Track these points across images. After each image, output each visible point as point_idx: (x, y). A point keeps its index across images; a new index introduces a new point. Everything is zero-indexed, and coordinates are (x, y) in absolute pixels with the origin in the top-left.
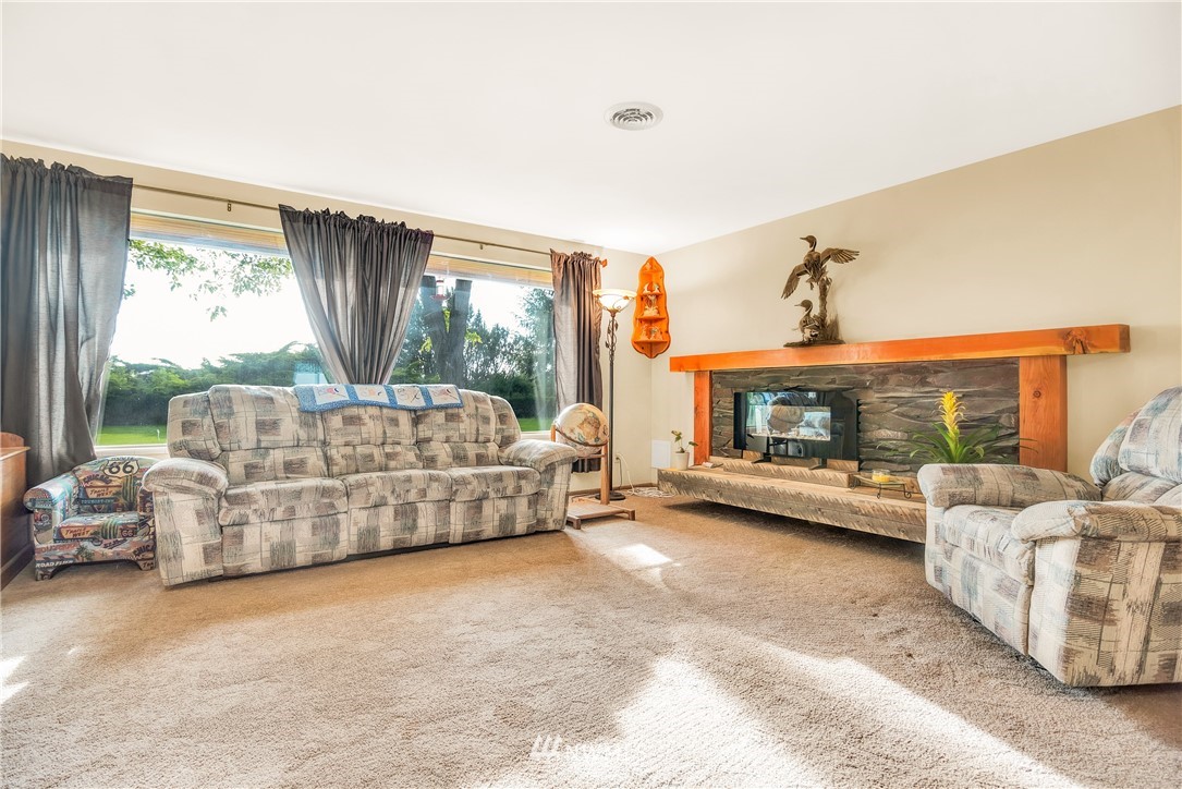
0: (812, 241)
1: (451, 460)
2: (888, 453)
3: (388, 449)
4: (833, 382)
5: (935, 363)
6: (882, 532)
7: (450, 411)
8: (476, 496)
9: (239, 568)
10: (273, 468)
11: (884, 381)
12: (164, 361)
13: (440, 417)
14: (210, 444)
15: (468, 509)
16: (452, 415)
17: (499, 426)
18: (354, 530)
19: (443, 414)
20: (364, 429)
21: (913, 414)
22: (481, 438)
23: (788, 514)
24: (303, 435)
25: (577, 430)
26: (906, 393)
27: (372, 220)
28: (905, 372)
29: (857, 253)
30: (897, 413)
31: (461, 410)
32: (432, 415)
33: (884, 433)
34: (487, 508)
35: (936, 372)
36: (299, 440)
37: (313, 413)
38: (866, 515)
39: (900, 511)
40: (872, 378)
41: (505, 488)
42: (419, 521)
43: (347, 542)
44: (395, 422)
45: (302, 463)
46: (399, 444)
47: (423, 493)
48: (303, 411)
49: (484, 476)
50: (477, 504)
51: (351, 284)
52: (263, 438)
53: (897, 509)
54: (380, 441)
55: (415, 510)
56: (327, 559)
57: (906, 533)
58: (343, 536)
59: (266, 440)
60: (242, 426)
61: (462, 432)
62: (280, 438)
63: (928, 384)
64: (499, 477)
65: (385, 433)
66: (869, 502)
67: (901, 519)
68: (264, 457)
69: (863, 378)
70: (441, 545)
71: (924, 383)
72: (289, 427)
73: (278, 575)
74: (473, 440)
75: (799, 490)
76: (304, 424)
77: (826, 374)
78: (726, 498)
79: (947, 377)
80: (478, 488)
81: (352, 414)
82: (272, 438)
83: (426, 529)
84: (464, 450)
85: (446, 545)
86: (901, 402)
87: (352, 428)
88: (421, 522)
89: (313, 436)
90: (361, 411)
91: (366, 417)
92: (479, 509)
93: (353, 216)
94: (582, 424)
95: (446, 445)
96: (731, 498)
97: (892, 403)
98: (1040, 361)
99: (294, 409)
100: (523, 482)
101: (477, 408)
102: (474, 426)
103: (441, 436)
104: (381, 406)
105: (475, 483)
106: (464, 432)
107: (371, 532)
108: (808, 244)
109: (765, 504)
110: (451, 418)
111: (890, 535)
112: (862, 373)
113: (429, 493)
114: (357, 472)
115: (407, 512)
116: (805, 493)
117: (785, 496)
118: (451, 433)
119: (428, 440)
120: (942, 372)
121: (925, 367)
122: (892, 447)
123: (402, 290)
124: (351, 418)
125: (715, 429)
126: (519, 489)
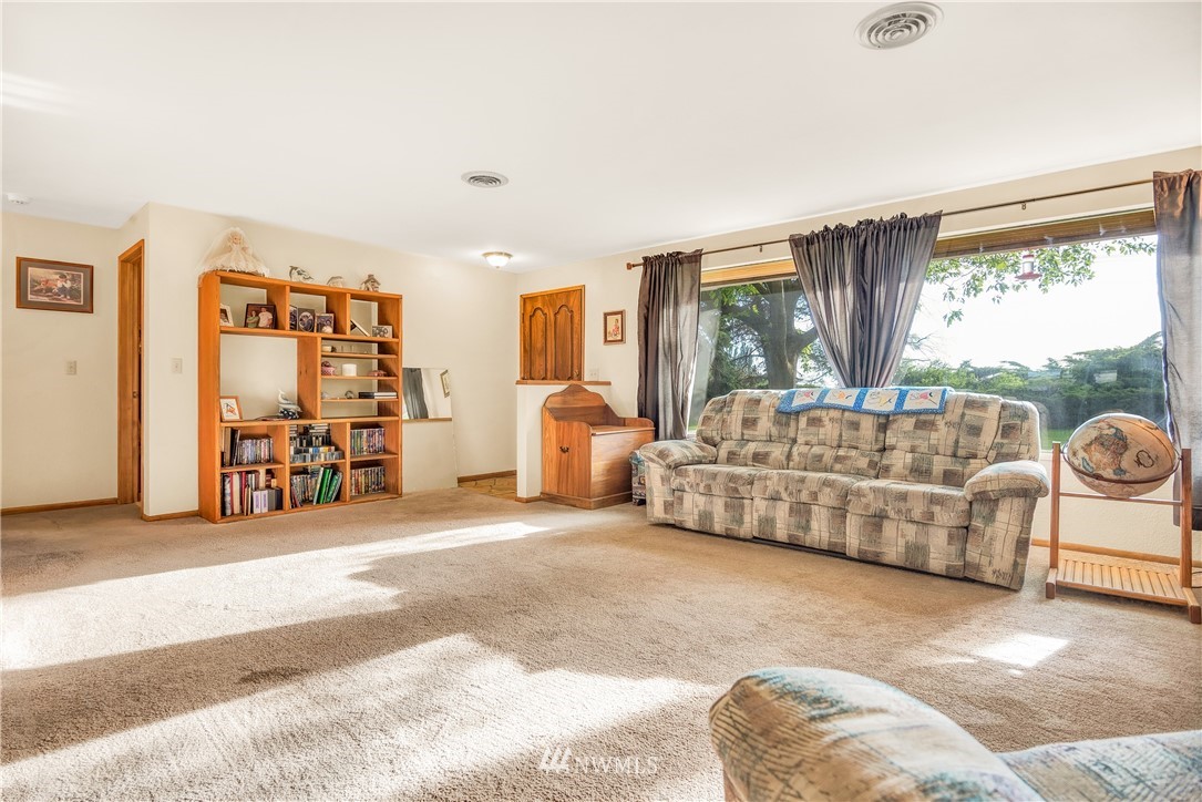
1: (907, 472)
3: (841, 452)
7: (922, 417)
8: (871, 511)
9: (681, 522)
10: (745, 457)
12: (1012, 363)
13: (908, 423)
14: (714, 433)
15: (866, 523)
16: (925, 422)
17: (998, 440)
18: (755, 516)
19: (913, 420)
20: (822, 430)
22: (961, 452)
24: (774, 431)
27: (870, 222)
31: (939, 417)
32: (900, 421)
34: (889, 529)
36: (770, 436)
37: (790, 414)
41: (909, 510)
42: (812, 522)
43: (749, 526)
44: (855, 426)
45: (767, 455)
46: (857, 448)
47: (814, 495)
48: (779, 412)
49: (884, 492)
50: (876, 521)
51: (849, 290)
52: (745, 432)
54: (835, 444)
55: (809, 512)
56: (735, 535)
58: (747, 518)
59: (748, 433)
60: (734, 422)
61: (932, 442)
62: (756, 433)
64: (903, 497)
65: (841, 435)
68: (742, 447)
70: (835, 553)
72: (765, 425)
73: (704, 536)
74: (949, 452)
76: (777, 422)
80: (876, 505)
81: (815, 415)
82: (751, 432)
83: (820, 530)
84: (930, 463)
85: (842, 555)
87: (812, 429)
88: (814, 525)
89: (784, 433)
90: (824, 413)
91: (826, 420)
92: (878, 527)
93: (852, 224)
95: (909, 456)
99: (772, 410)
100: (937, 509)
101: (963, 415)
102: (952, 439)
103: (906, 444)
104: (844, 410)
105: (871, 496)
106: (936, 442)
107: (768, 521)
110: (920, 425)
113: (820, 497)
114: (805, 469)
115: (801, 511)
118: (917, 443)
119: (893, 448)
123: (902, 285)
124: (814, 419)
126: (931, 516)
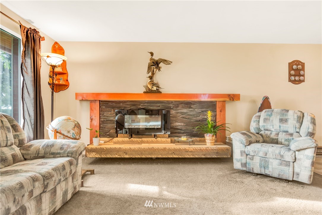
0: (152, 54)
2: (179, 130)
4: (159, 106)
5: (193, 101)
6: (197, 156)
8: (56, 184)
11: (177, 107)
15: (51, 195)
17: (14, 133)
21: (187, 117)
22: (9, 143)
23: (160, 156)
25: (72, 132)
26: (185, 111)
28: (184, 104)
29: (171, 62)
30: (182, 117)
33: (177, 124)
34: (58, 190)
35: (194, 104)
38: (191, 152)
39: (202, 149)
40: (173, 106)
41: (66, 174)
49: (58, 169)
50: (54, 190)
53: (202, 148)
57: (204, 155)
63: (192, 108)
64: (64, 167)
66: (192, 147)
67: (203, 151)
69: (169, 105)
71: (190, 108)
75: (164, 147)
77: (156, 104)
78: (129, 155)
79: (197, 106)
80: (57, 178)
86: (182, 113)
92: (55, 192)
94: (74, 128)
96: (131, 154)
97: (180, 114)
98: (221, 102)
101: (2, 122)
108: (150, 55)
109: (150, 154)
111: (199, 157)
112: (169, 104)
116: (167, 148)
117: (158, 150)
120: (195, 104)
121: (190, 103)
122: (180, 128)
125: (101, 126)
126: (71, 172)
